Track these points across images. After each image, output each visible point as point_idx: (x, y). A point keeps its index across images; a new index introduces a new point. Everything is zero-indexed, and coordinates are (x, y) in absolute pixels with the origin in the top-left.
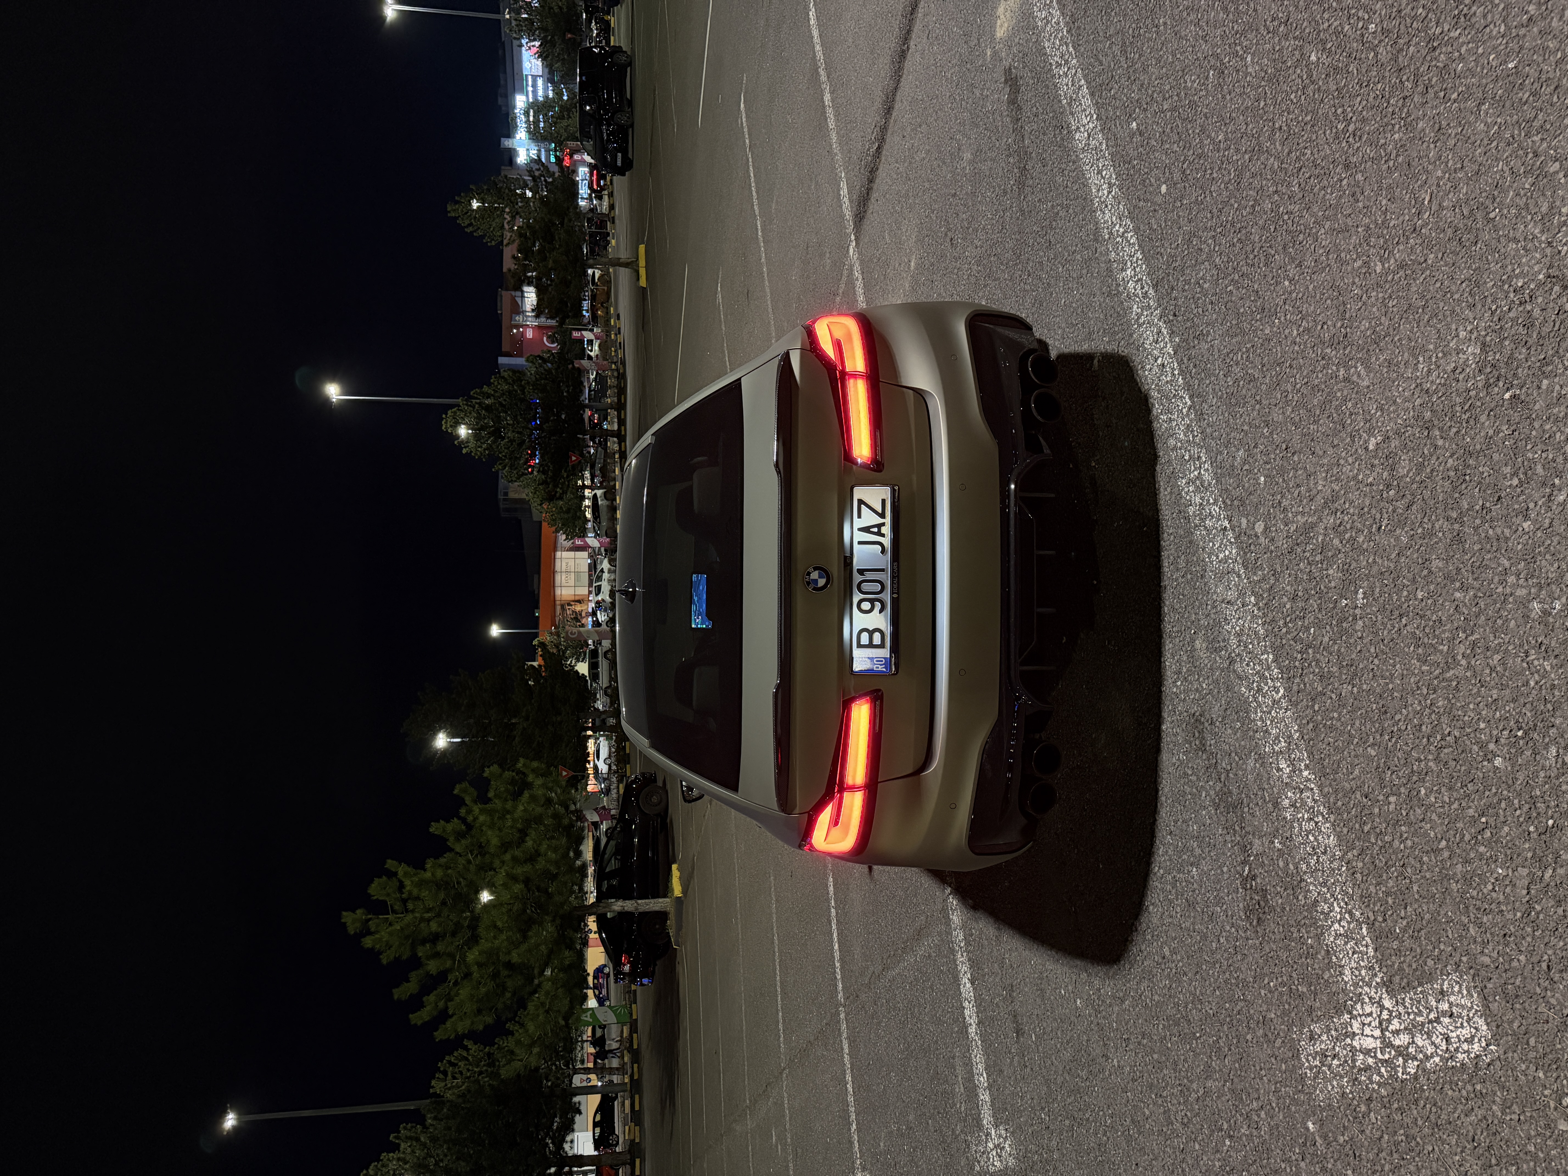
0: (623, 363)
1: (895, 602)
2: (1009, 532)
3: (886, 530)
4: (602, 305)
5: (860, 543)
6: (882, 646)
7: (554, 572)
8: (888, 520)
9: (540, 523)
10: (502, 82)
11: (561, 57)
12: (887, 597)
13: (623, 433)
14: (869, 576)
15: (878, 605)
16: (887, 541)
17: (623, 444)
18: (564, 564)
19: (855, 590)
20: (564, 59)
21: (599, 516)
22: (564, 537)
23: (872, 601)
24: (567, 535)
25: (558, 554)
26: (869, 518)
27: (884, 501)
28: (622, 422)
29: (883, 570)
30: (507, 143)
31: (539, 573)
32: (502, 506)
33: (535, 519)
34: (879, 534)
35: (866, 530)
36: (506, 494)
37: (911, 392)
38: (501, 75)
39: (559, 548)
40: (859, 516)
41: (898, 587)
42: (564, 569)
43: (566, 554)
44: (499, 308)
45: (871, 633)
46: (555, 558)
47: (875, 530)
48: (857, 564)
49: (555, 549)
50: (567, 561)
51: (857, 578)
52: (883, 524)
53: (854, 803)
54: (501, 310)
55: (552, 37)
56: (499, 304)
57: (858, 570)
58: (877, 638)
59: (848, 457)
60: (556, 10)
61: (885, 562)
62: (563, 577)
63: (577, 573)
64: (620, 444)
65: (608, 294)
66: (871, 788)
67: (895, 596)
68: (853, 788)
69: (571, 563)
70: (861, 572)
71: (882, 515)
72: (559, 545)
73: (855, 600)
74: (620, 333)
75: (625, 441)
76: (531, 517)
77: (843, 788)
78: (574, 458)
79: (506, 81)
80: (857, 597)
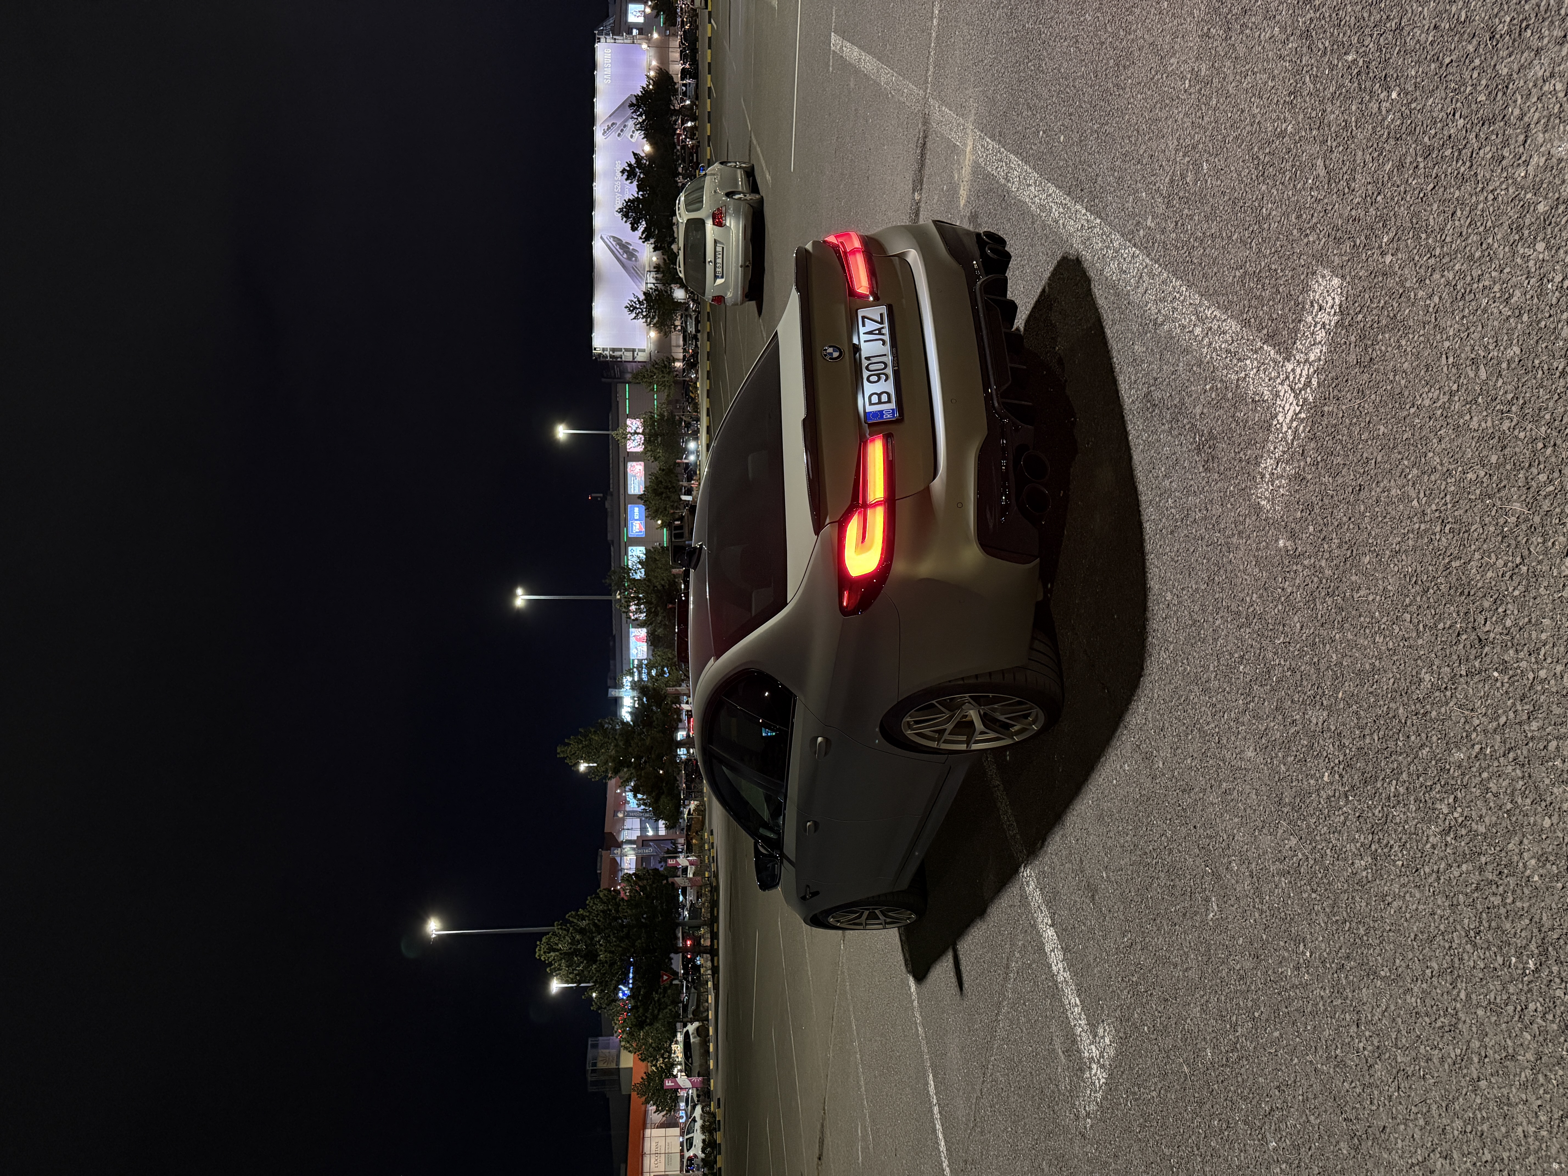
0: (716, 875)
1: (896, 373)
2: (979, 316)
3: (886, 331)
4: (697, 833)
5: (865, 341)
6: (889, 401)
7: (643, 1155)
8: (886, 325)
9: (630, 1095)
10: (612, 667)
11: (663, 623)
12: (890, 371)
13: (716, 947)
14: (874, 360)
15: (883, 377)
16: (887, 338)
17: (716, 958)
18: (654, 1144)
19: (864, 370)
20: (665, 625)
21: (691, 1056)
22: (654, 1107)
23: (878, 375)
24: (657, 1106)
25: (648, 1132)
26: (871, 326)
27: (881, 315)
28: (714, 936)
29: (885, 355)
30: (613, 693)
31: (626, 1162)
32: (589, 1079)
33: (624, 1093)
34: (880, 333)
35: (871, 333)
36: (595, 1064)
37: (897, 258)
38: (612, 662)
39: (649, 1126)
40: (864, 325)
41: (898, 363)
42: (653, 1151)
43: (657, 1132)
44: (598, 867)
45: (879, 395)
46: (643, 1138)
47: (877, 332)
48: (865, 353)
49: (644, 1127)
50: (657, 1140)
51: (865, 363)
52: (883, 328)
53: (877, 519)
54: (601, 870)
55: (656, 608)
56: (599, 864)
57: (866, 358)
58: (884, 398)
59: (852, 293)
60: (659, 587)
61: (887, 349)
62: (653, 1161)
63: (668, 1154)
64: (712, 961)
65: (703, 823)
66: (890, 502)
67: (896, 368)
68: (875, 505)
69: (662, 1142)
70: (868, 358)
71: (882, 323)
72: (648, 1121)
73: (865, 376)
74: (713, 848)
75: (718, 955)
76: (620, 1089)
77: (866, 506)
78: (665, 977)
79: (615, 666)
80: (866, 374)
